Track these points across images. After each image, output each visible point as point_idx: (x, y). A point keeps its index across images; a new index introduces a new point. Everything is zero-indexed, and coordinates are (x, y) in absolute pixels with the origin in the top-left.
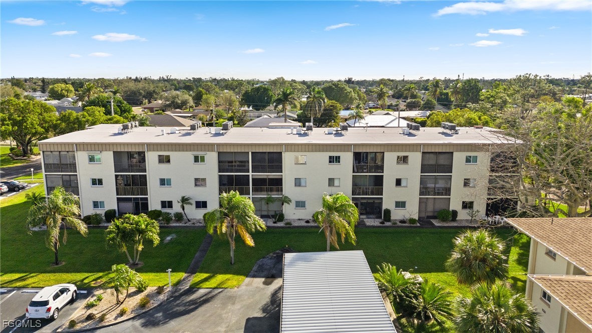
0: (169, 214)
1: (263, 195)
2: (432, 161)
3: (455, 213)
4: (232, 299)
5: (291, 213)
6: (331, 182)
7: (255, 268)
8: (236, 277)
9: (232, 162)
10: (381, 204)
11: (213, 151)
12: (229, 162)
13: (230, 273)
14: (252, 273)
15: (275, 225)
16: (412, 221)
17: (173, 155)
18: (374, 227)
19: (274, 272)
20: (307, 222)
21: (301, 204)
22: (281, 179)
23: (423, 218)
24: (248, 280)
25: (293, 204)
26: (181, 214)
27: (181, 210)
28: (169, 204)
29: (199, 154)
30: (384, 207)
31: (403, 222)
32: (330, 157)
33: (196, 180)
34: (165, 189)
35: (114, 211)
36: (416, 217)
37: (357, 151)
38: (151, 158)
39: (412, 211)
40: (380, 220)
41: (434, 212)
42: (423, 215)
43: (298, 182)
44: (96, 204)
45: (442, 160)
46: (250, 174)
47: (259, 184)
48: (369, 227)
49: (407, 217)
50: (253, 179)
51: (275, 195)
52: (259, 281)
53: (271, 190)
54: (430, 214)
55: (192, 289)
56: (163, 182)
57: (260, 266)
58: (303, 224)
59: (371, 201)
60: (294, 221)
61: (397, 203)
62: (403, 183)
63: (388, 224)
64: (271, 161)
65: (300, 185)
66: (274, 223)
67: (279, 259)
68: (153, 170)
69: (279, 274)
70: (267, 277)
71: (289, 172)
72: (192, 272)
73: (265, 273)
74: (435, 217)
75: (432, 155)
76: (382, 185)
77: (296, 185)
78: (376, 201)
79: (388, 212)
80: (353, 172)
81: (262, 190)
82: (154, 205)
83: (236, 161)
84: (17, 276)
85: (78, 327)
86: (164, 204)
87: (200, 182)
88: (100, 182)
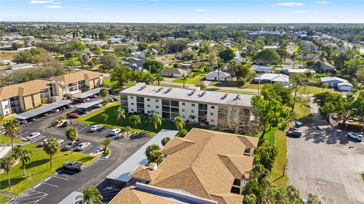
0: (149, 115)
1: (174, 113)
6: (192, 111)
11: (160, 99)
12: (164, 102)
17: (151, 99)
18: (202, 126)
21: (184, 117)
22: (178, 109)
25: (182, 116)
27: (152, 114)
29: (157, 99)
30: (207, 121)
31: (212, 126)
32: (192, 104)
33: (156, 106)
34: (149, 108)
35: (136, 112)
37: (199, 103)
38: (145, 99)
39: (216, 123)
40: (205, 124)
43: (183, 110)
44: (132, 110)
46: (170, 106)
49: (214, 124)
50: (171, 108)
53: (176, 112)
55: (144, 134)
56: (148, 106)
61: (211, 120)
63: (207, 126)
64: (176, 103)
68: (146, 103)
71: (181, 107)
72: (146, 130)
76: (207, 114)
77: (182, 111)
78: (205, 119)
80: (199, 109)
81: (173, 111)
82: (146, 112)
83: (167, 103)
84: (111, 126)
85: (119, 137)
86: (149, 112)
87: (157, 107)
88: (133, 104)
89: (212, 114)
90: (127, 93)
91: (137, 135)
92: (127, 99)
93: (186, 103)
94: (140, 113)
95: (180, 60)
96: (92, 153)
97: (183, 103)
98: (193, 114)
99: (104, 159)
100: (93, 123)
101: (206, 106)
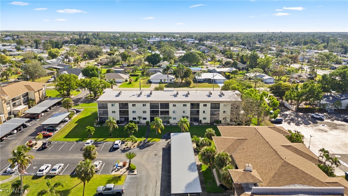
0: (135, 121)
1: (163, 116)
2: (213, 106)
3: (221, 121)
4: (158, 144)
5: (172, 121)
6: (184, 112)
7: (163, 137)
8: (158, 139)
9: (154, 106)
10: (199, 118)
11: (148, 103)
12: (153, 106)
13: (157, 138)
14: (162, 138)
15: (167, 125)
16: (208, 123)
17: (136, 104)
18: (196, 125)
19: (168, 137)
20: (177, 124)
21: (175, 119)
22: (169, 111)
23: (211, 122)
24: (161, 140)
25: (172, 118)
26: (139, 121)
27: (139, 120)
28: (135, 119)
29: (144, 104)
30: (200, 119)
31: (205, 124)
32: (184, 105)
34: (134, 114)
35: (119, 121)
36: (209, 122)
37: (191, 103)
38: (130, 105)
39: (208, 121)
40: (198, 123)
41: (215, 120)
42: (212, 122)
43: (174, 112)
45: (217, 106)
46: (160, 109)
47: (162, 113)
48: (195, 125)
49: (206, 122)
50: (160, 111)
51: (167, 116)
52: (164, 140)
53: (166, 114)
54: (213, 121)
55: (148, 142)
56: (133, 112)
57: (164, 136)
58: (176, 124)
59: (196, 117)
60: (173, 123)
61: (203, 118)
62: (205, 112)
63: (200, 124)
64: (166, 106)
65: (174, 113)
66: (167, 124)
67: (169, 135)
68: (131, 108)
69: (170, 138)
70: (166, 139)
71: (171, 108)
72: (147, 138)
73: (166, 138)
74: (214, 122)
75: (213, 104)
76: (199, 113)
77: (173, 113)
78: (197, 117)
79: (201, 121)
80: (191, 109)
81: (163, 114)
82: (131, 119)
83: (156, 106)
84: (103, 139)
85: (126, 149)
86: (134, 118)
87: (144, 112)
88: (115, 112)
89: (204, 112)
90: (107, 101)
91: (142, 143)
92: (107, 108)
93: (177, 104)
94: (123, 121)
95: (105, 66)
96: (114, 172)
97: (173, 105)
98: (185, 115)
99: (135, 176)
100: (78, 139)
101: (198, 105)
